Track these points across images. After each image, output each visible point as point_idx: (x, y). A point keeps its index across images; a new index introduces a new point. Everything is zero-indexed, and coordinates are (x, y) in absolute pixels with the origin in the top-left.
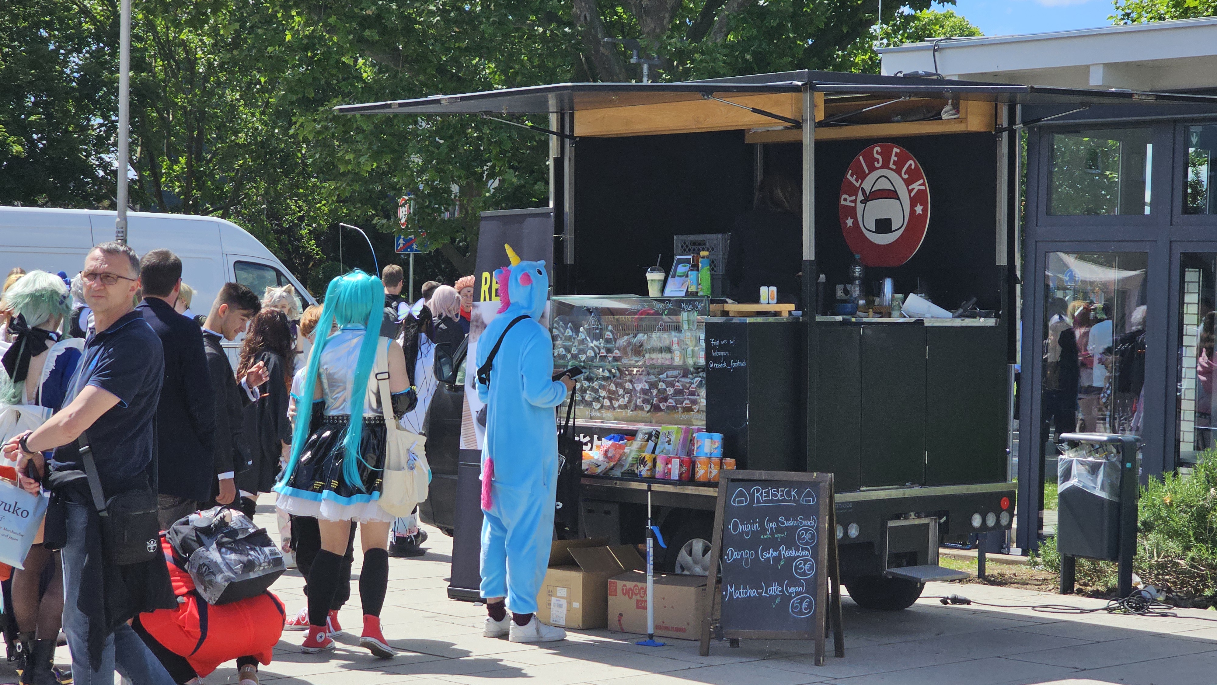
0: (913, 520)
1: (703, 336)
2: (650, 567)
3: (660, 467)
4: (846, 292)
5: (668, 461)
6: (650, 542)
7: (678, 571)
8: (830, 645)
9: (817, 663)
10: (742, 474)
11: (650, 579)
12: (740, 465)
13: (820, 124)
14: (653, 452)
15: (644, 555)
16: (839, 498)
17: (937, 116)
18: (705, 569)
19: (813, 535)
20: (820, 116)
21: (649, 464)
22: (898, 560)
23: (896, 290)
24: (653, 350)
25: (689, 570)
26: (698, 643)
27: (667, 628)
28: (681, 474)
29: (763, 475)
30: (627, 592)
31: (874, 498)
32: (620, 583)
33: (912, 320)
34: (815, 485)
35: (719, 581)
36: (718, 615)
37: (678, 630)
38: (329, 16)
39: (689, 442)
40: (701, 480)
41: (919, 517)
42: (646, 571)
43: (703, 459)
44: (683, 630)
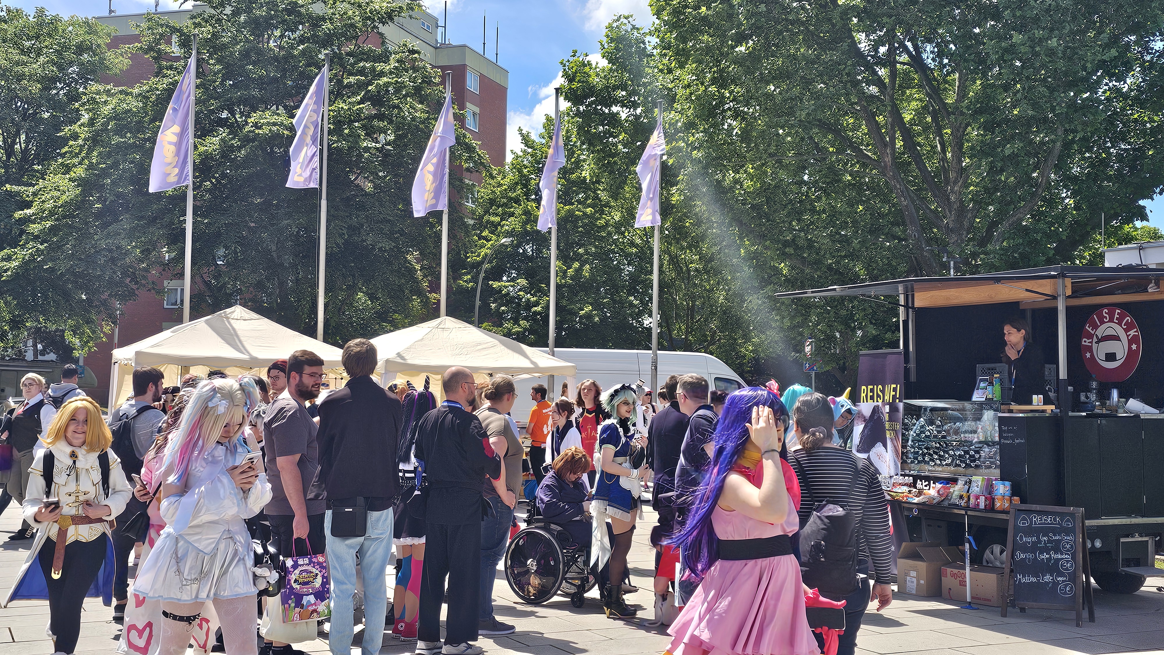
0: (1137, 538)
1: (997, 424)
2: (968, 561)
3: (972, 501)
4: (1087, 397)
5: (977, 497)
6: (967, 545)
7: (985, 563)
8: (1085, 614)
9: (1078, 625)
10: (1024, 507)
11: (968, 569)
12: (1023, 501)
13: (1069, 297)
14: (968, 492)
15: (963, 553)
16: (1088, 523)
17: (1145, 290)
18: (1002, 563)
19: (1072, 546)
20: (1069, 292)
21: (966, 499)
22: (1128, 562)
23: (1120, 396)
24: (966, 432)
25: (992, 563)
26: (1000, 609)
27: (979, 599)
28: (985, 506)
29: (1038, 507)
30: (953, 575)
31: (1111, 524)
32: (949, 570)
33: (1132, 415)
34: (1072, 515)
35: (1012, 571)
36: (1011, 592)
37: (985, 600)
38: (766, 240)
39: (989, 488)
40: (999, 509)
41: (1141, 536)
42: (965, 563)
43: (1000, 497)
44: (989, 600)
